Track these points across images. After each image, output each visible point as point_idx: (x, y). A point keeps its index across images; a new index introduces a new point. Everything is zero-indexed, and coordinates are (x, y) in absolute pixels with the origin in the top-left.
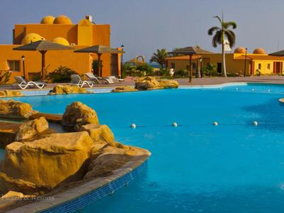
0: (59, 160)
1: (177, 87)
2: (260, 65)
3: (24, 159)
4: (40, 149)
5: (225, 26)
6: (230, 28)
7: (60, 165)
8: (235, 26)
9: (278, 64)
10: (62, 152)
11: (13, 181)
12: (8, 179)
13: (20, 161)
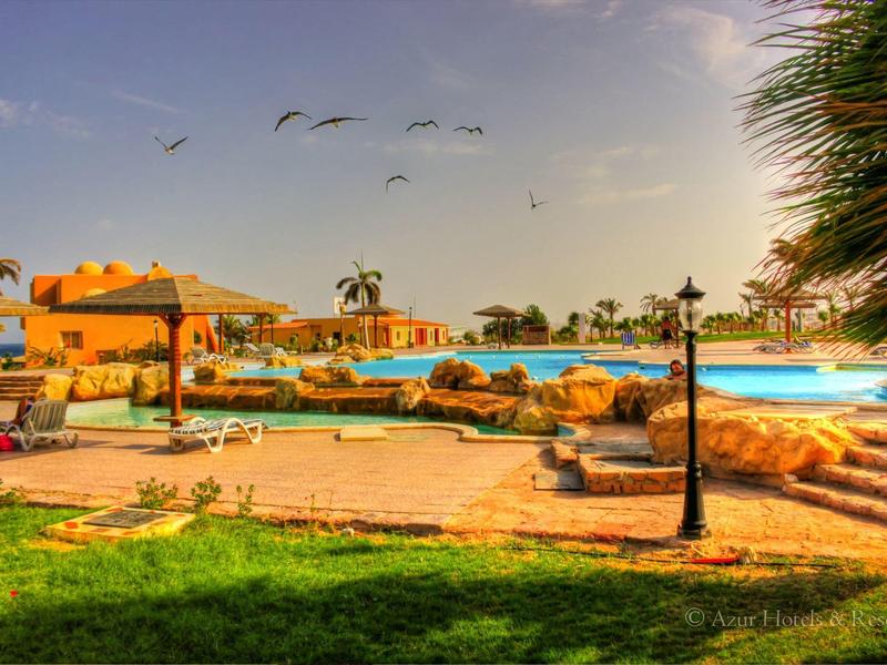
0: (600, 390)
1: (392, 358)
2: (398, 333)
3: (571, 390)
4: (584, 381)
5: (363, 276)
6: (372, 280)
7: (601, 395)
8: (379, 277)
9: (421, 330)
10: (603, 383)
11: (559, 413)
12: (555, 412)
13: (568, 393)
